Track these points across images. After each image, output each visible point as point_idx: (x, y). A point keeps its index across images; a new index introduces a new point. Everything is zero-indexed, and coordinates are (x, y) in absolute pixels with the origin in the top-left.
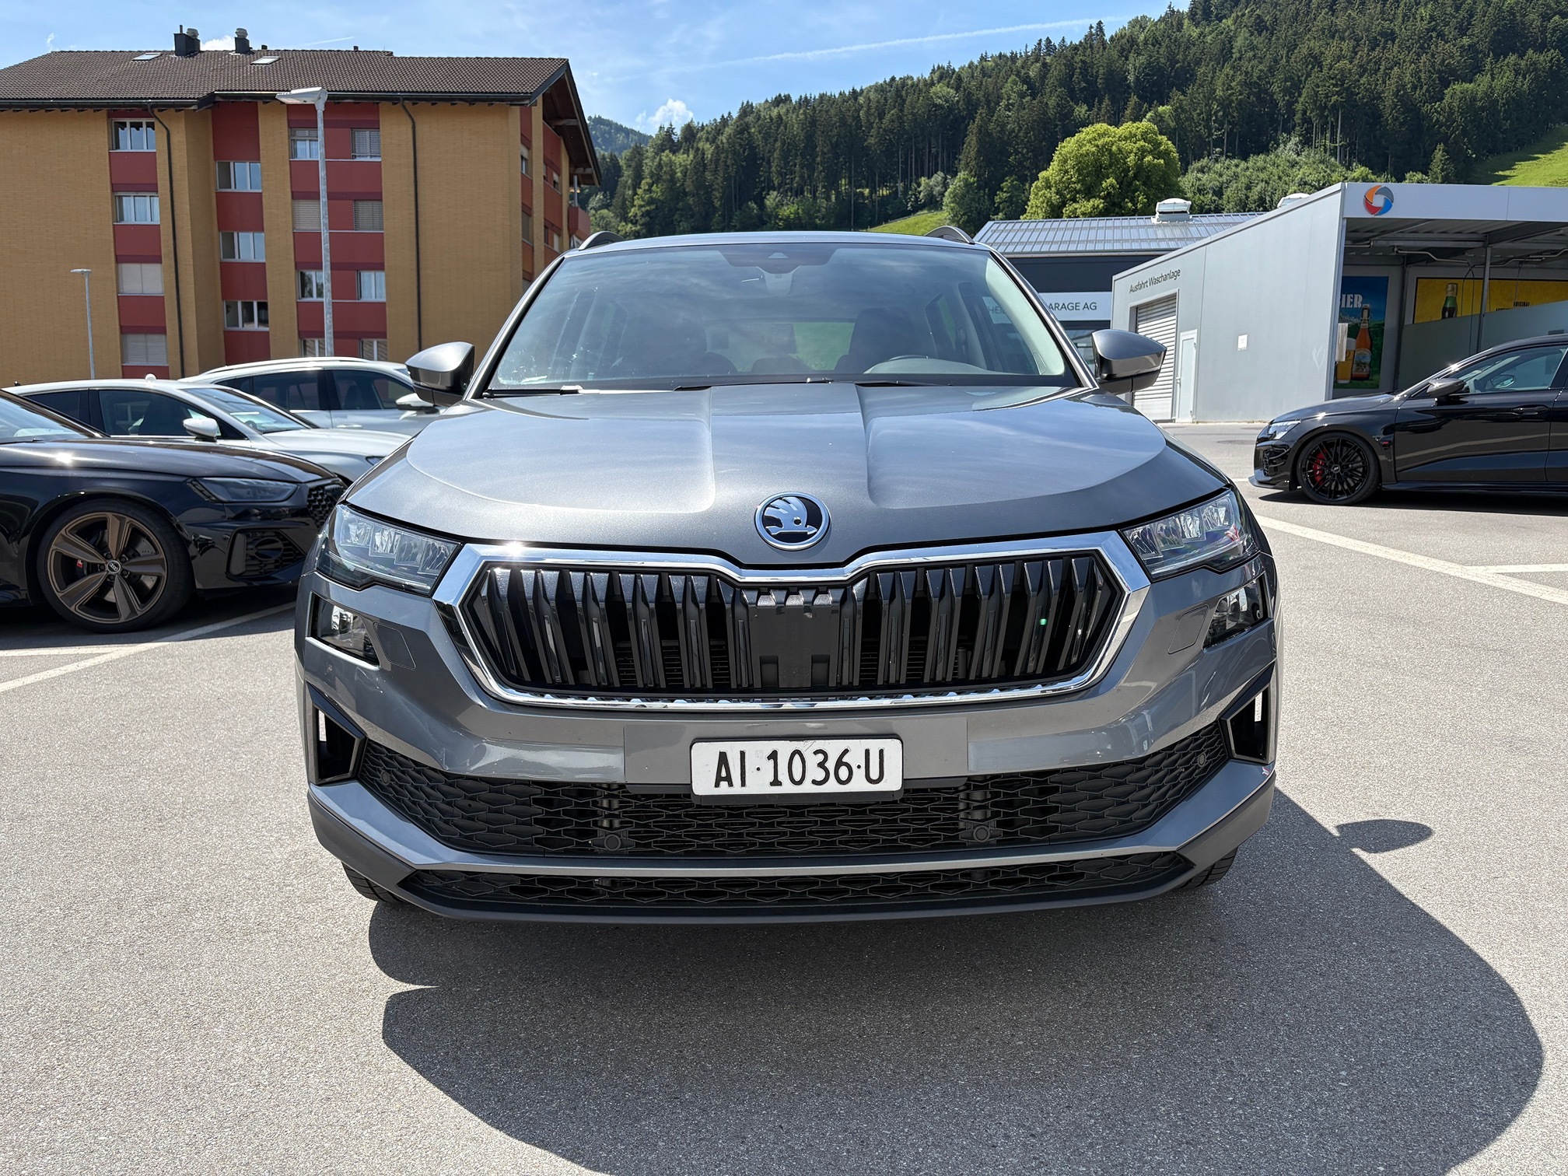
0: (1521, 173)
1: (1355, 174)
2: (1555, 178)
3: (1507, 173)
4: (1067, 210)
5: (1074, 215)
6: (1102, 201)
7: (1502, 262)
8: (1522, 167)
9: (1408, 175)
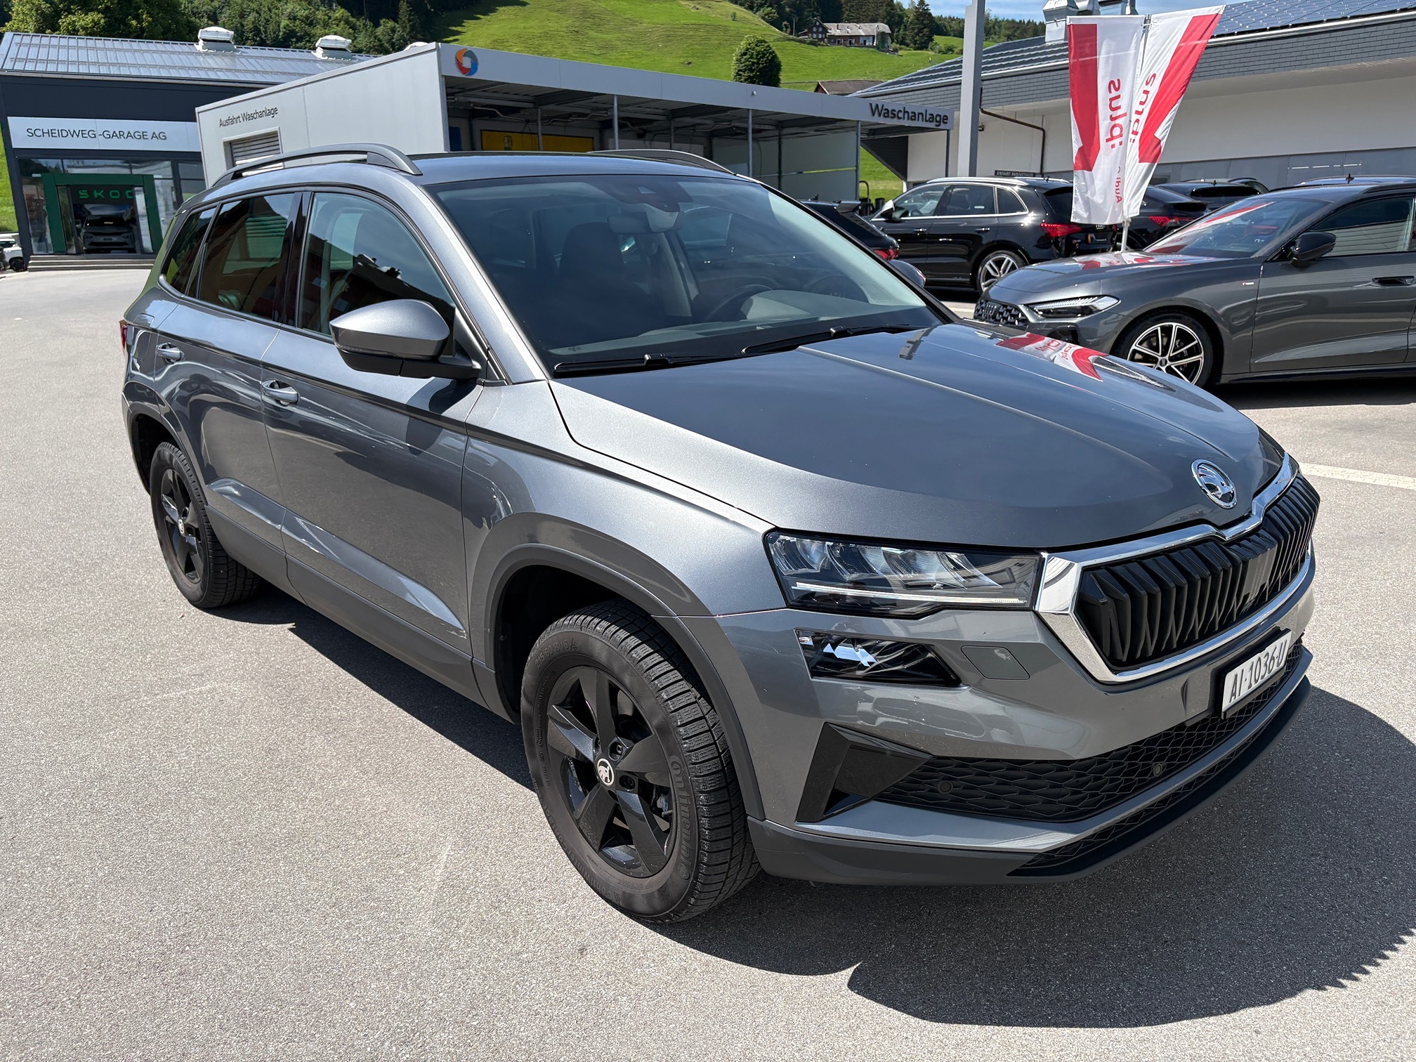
0: (470, 30)
1: (337, 15)
2: (496, 38)
3: (459, 29)
4: (64, 21)
5: (73, 32)
6: (100, 15)
7: (549, 119)
8: (470, 25)
9: (382, 21)
